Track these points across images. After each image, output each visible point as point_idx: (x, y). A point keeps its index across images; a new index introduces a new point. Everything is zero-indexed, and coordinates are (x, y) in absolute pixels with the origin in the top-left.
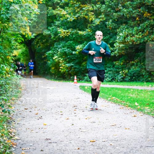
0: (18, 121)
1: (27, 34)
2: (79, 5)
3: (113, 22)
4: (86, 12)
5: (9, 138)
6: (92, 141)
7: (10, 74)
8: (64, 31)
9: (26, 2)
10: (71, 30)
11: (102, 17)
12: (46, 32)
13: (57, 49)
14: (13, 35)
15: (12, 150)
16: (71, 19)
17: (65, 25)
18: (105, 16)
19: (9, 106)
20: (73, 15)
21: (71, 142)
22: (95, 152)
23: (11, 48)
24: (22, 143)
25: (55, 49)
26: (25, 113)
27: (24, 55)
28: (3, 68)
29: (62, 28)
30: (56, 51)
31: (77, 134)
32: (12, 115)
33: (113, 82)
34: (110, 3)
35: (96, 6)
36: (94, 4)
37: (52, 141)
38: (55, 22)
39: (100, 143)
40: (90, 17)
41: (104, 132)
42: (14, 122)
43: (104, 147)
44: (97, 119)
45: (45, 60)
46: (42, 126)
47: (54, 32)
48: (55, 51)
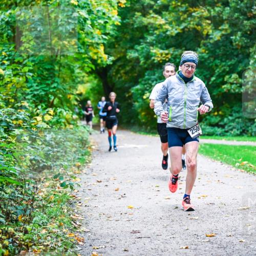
0: (87, 201)
1: (101, 58)
2: (186, 8)
3: (243, 35)
4: (197, 20)
5: (71, 230)
6: (210, 235)
7: (73, 124)
8: (161, 51)
9: (97, 5)
10: (173, 50)
11: (224, 28)
12: (132, 54)
13: (150, 82)
14: (77, 60)
15: (76, 249)
16: (172, 31)
17: (163, 42)
18: (230, 26)
19: (72, 177)
20: (176, 25)
21: (174, 236)
22: (214, 253)
23: (73, 81)
24: (93, 237)
25: (146, 82)
26: (98, 188)
27: (96, 92)
28: (61, 115)
29: (157, 47)
30: (148, 85)
31: (184, 223)
32: (76, 191)
33: (243, 136)
34: (238, 5)
35: (214, 10)
36: (210, 5)
37: (143, 234)
38: (145, 38)
39: (223, 238)
40: (204, 27)
41: (229, 220)
42: (80, 203)
43: (229, 246)
44: (217, 198)
45: (130, 101)
46: (125, 210)
47: (145, 54)
48: (146, 86)
